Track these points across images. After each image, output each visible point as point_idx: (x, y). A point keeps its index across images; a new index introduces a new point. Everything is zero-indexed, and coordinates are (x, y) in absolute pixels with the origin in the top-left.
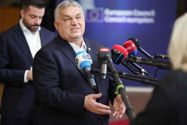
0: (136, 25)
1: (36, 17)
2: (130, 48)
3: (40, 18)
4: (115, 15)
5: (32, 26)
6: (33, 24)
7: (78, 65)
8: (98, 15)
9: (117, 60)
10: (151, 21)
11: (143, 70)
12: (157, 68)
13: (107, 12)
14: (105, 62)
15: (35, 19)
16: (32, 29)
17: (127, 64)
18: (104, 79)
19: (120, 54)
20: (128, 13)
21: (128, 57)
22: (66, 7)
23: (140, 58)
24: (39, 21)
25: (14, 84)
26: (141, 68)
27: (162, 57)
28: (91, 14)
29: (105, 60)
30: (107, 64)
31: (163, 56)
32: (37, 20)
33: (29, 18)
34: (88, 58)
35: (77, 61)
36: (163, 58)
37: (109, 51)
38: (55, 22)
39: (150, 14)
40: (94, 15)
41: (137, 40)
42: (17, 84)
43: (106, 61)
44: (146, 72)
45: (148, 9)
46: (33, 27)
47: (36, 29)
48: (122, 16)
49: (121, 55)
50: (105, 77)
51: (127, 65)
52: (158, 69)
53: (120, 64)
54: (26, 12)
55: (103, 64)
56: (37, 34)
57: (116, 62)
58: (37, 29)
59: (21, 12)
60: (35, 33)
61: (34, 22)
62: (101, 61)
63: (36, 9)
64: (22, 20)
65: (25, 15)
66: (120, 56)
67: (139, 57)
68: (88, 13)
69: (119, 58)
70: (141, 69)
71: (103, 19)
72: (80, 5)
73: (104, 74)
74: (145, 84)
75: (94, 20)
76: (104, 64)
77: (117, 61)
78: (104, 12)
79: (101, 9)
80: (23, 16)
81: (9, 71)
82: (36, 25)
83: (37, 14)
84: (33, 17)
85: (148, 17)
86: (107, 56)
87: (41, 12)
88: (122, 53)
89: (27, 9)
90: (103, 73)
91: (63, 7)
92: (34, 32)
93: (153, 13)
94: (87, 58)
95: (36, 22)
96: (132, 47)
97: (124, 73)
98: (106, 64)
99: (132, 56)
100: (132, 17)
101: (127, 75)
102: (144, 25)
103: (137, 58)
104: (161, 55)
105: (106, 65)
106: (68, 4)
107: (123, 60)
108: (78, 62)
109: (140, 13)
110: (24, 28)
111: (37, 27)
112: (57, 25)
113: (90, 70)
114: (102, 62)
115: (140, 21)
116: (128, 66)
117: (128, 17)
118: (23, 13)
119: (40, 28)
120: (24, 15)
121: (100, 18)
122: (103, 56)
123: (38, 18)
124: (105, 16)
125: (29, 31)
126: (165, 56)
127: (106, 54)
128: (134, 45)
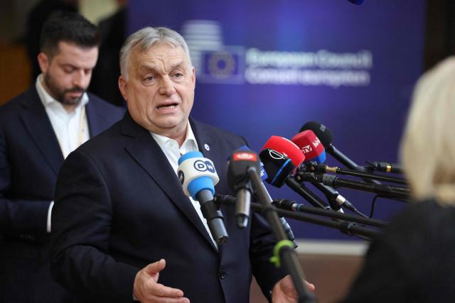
0: (323, 89)
1: (76, 69)
2: (307, 148)
3: (86, 71)
4: (272, 64)
5: (67, 91)
6: (70, 86)
7: (185, 187)
8: (230, 64)
9: (277, 175)
10: (360, 78)
11: (341, 199)
12: (376, 194)
13: (254, 57)
14: (247, 186)
15: (75, 74)
16: (65, 98)
17: (301, 187)
18: (243, 228)
19: (283, 161)
20: (305, 59)
21: (303, 166)
22: (150, 48)
23: (334, 169)
24: (85, 81)
25: (22, 236)
26: (337, 192)
27: (386, 168)
28: (213, 63)
29: (247, 182)
30: (252, 191)
31: (389, 167)
32: (80, 76)
33: (60, 72)
34: (208, 169)
35: (181, 177)
36: (388, 170)
37: (255, 160)
38: (121, 80)
39: (359, 61)
40: (222, 64)
41: (323, 128)
42: (30, 237)
43: (250, 183)
44: (349, 204)
45: (354, 49)
46: (68, 95)
47: (77, 100)
48: (289, 68)
49: (287, 163)
50: (245, 223)
51: (301, 189)
52: (378, 198)
53: (285, 186)
54: (51, 56)
55: (242, 191)
56: (80, 112)
57: (274, 180)
58: (81, 98)
59: (39, 57)
60: (74, 110)
61: (73, 82)
62: (237, 184)
63: (77, 50)
64: (42, 79)
65: (50, 64)
66: (284, 165)
67: (332, 167)
68: (206, 59)
69: (281, 170)
70: (337, 195)
71: (243, 73)
72: (186, 40)
73: (243, 216)
74: (347, 233)
75: (221, 77)
76: (245, 192)
77: (275, 178)
78: (244, 57)
79: (239, 50)
80: (43, 67)
81: (11, 204)
82: (77, 89)
83: (80, 63)
84: (69, 69)
85: (354, 69)
86: (252, 171)
87: (89, 57)
88: (289, 160)
89: (54, 51)
90: (242, 212)
91: (143, 47)
92: (72, 107)
93: (365, 59)
94: (205, 168)
95: (76, 83)
96: (312, 146)
97: (294, 205)
98: (249, 190)
99: (314, 163)
100: (315, 68)
101: (302, 210)
102: (345, 89)
103: (327, 168)
104: (382, 164)
105: (248, 195)
106: (154, 40)
107: (292, 177)
108: (183, 179)
109: (335, 60)
110: (47, 98)
111: (79, 95)
112: (126, 86)
113: (212, 198)
114: (239, 186)
115: (335, 79)
116: (303, 190)
117: (304, 69)
118: (44, 60)
119: (85, 98)
120: (47, 64)
121: (236, 72)
122: (242, 171)
123: (82, 72)
124: (247, 66)
125: (58, 105)
126: (393, 167)
127: (248, 167)
128: (317, 143)
